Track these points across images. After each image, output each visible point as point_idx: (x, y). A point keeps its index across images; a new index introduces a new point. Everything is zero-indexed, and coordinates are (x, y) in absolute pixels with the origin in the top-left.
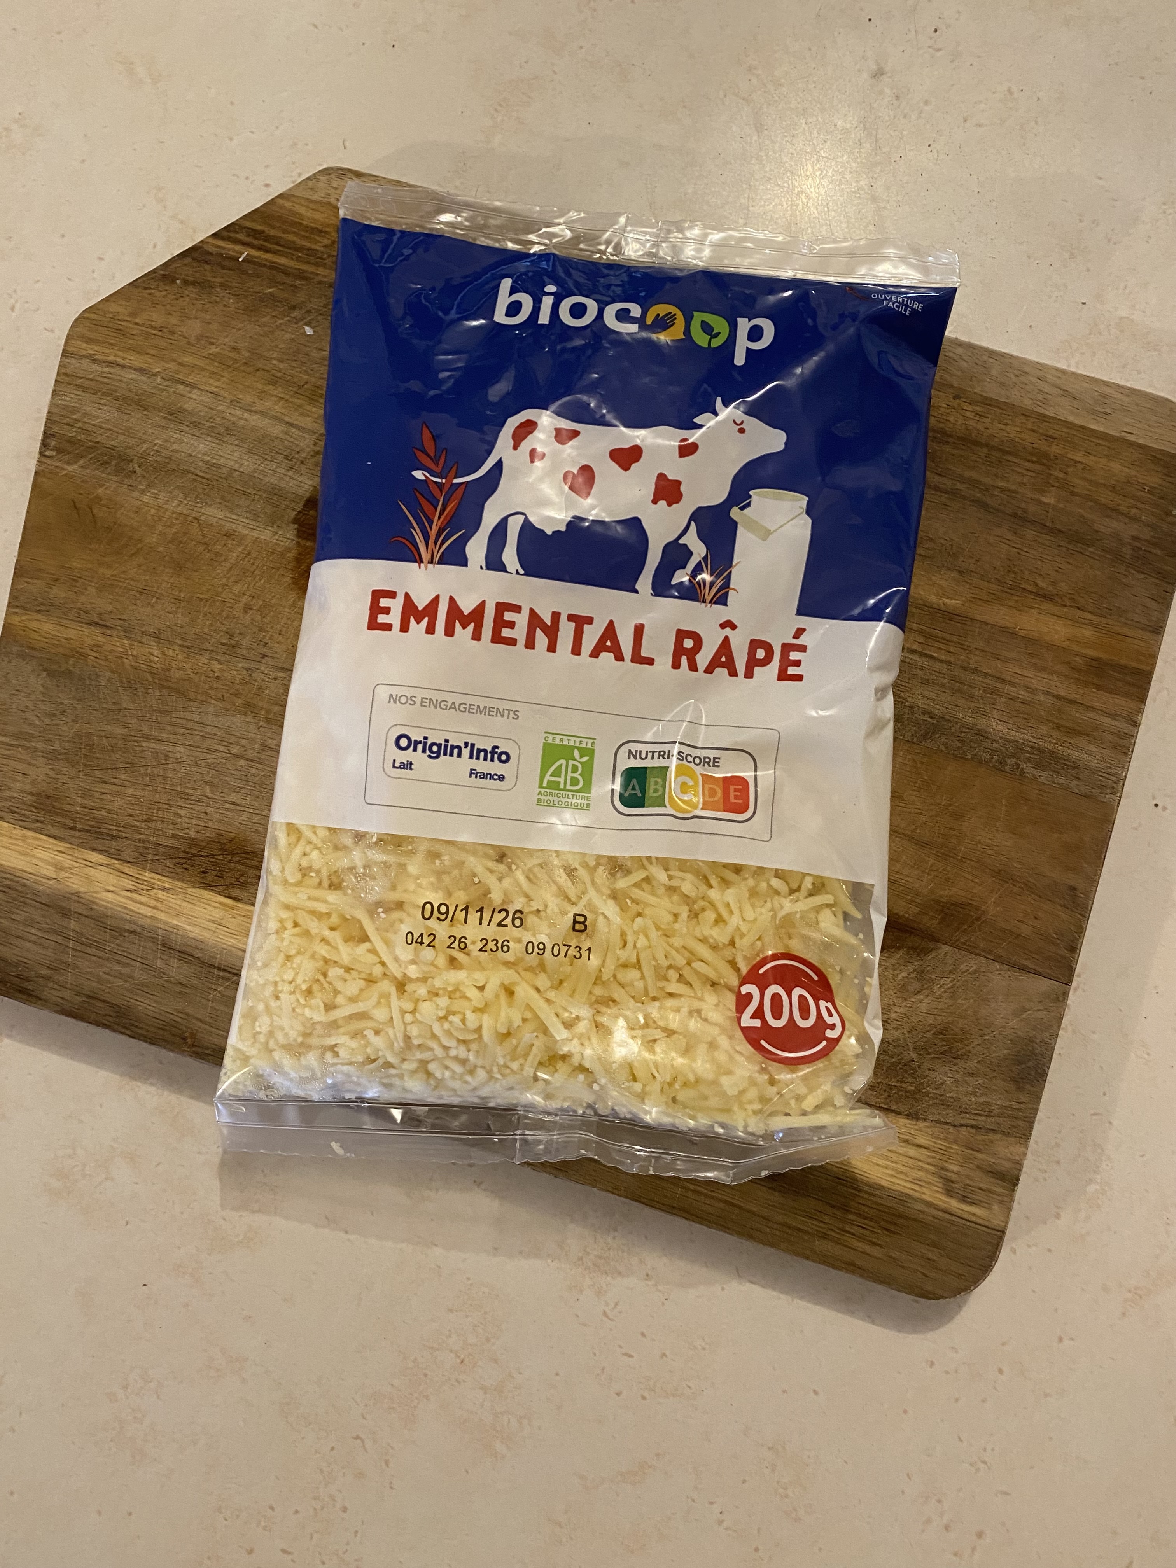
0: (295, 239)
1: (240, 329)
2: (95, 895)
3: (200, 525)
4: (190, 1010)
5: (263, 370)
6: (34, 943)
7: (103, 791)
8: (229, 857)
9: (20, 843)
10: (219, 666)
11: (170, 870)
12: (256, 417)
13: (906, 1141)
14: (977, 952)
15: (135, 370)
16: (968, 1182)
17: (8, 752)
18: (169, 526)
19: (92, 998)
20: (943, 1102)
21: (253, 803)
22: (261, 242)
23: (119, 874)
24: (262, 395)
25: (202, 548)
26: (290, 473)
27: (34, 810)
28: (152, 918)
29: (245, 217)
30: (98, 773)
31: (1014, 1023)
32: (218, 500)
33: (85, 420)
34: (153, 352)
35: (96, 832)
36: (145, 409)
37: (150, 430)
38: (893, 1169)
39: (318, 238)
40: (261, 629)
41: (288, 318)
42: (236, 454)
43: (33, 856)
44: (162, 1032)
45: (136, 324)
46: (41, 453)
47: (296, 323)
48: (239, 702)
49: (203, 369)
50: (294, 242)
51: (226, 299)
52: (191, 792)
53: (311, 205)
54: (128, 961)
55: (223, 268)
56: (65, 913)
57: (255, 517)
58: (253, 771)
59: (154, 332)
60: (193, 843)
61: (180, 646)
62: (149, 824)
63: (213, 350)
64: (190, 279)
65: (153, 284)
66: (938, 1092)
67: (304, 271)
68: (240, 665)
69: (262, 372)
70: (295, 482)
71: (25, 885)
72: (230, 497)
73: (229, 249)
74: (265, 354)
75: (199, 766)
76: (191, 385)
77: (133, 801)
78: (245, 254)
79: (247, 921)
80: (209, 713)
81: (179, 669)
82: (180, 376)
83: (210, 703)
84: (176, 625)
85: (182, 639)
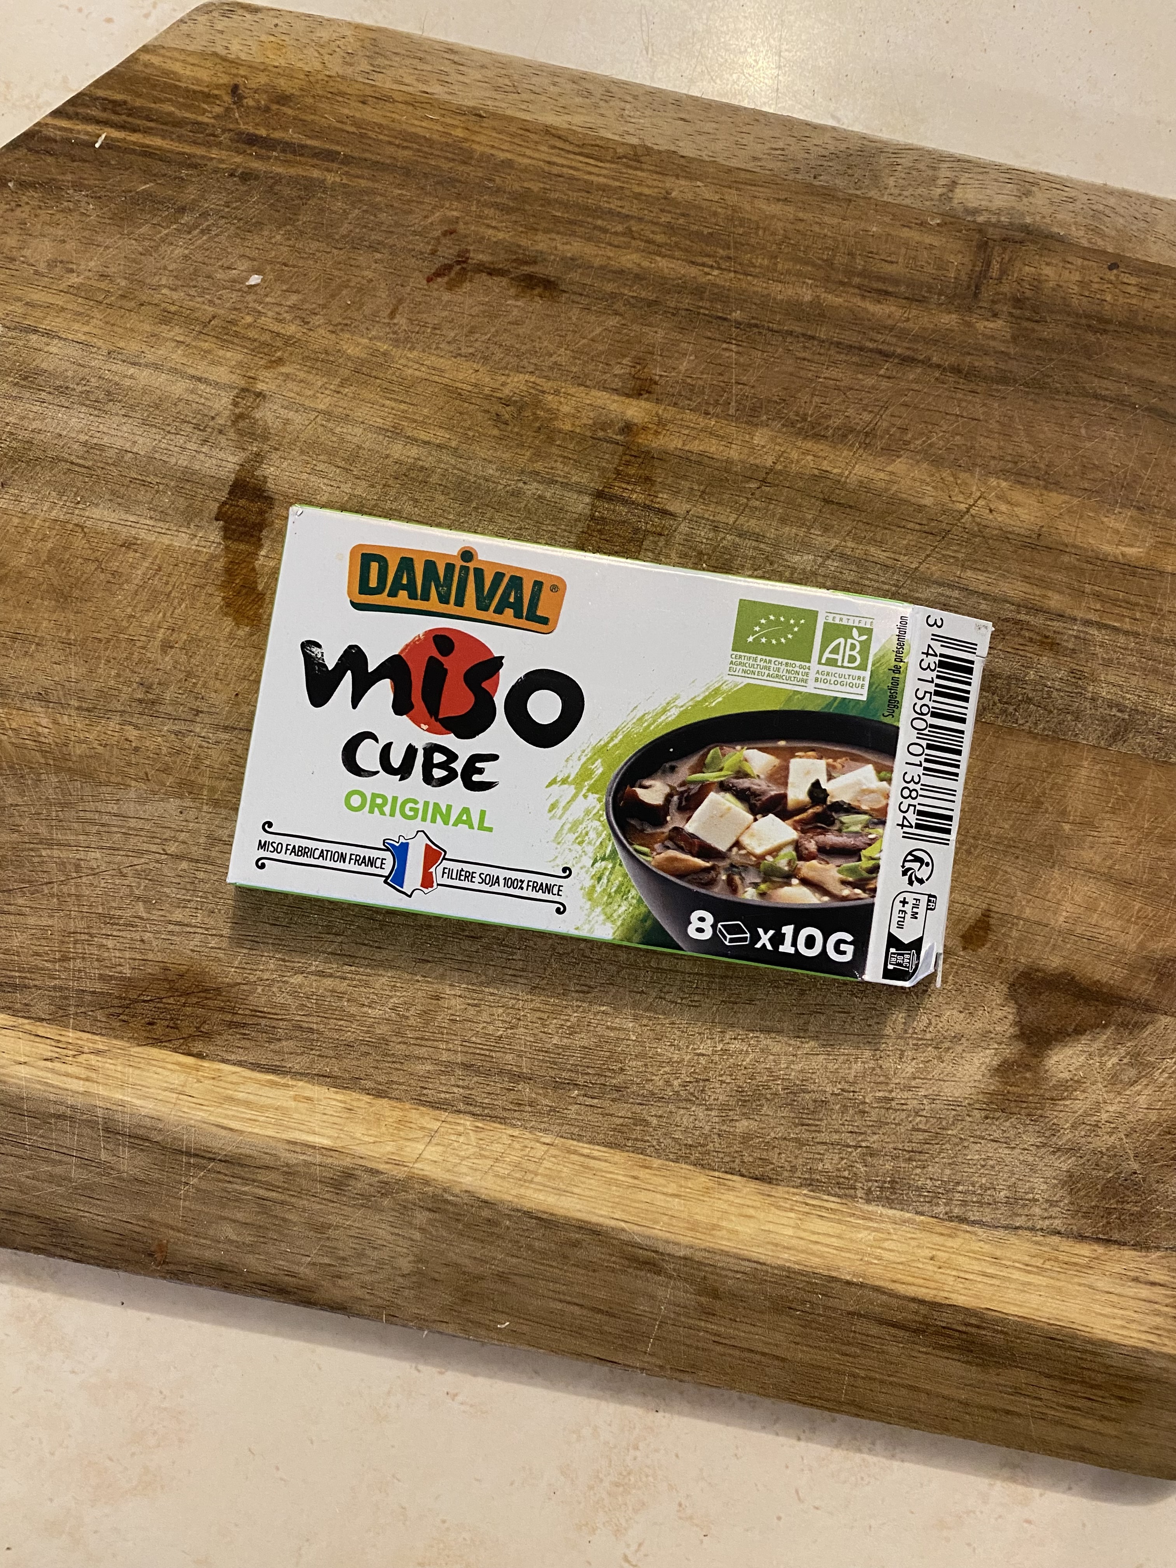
0: (173, 109)
1: (107, 247)
3: (85, 534)
4: (155, 1215)
5: (150, 304)
8: (183, 1000)
10: (136, 733)
11: (103, 1025)
12: (146, 372)
13: (1136, 1280)
18: (41, 540)
19: (15, 1213)
21: (206, 920)
22: (124, 117)
23: (32, 1038)
24: (152, 340)
25: (93, 566)
26: (205, 449)
28: (86, 1093)
29: (97, 84)
32: (107, 497)
38: (1122, 1318)
39: (206, 106)
40: (189, 675)
42: (124, 428)
44: (119, 1249)
47: (189, 233)
48: (169, 781)
49: (63, 309)
50: (170, 114)
51: (83, 204)
52: (119, 913)
53: (190, 60)
54: (59, 1157)
55: (73, 159)
57: (163, 515)
58: (201, 875)
60: (128, 983)
61: (78, 708)
62: (65, 964)
63: (74, 279)
64: (28, 179)
67: (190, 156)
68: (166, 728)
69: (149, 307)
70: (213, 461)
72: (122, 490)
73: (79, 132)
74: (148, 281)
75: (124, 876)
76: (47, 334)
77: (39, 934)
78: (103, 136)
79: (215, 1083)
80: (129, 800)
81: (80, 742)
82: (31, 321)
83: (129, 786)
84: (69, 679)
85: (80, 699)
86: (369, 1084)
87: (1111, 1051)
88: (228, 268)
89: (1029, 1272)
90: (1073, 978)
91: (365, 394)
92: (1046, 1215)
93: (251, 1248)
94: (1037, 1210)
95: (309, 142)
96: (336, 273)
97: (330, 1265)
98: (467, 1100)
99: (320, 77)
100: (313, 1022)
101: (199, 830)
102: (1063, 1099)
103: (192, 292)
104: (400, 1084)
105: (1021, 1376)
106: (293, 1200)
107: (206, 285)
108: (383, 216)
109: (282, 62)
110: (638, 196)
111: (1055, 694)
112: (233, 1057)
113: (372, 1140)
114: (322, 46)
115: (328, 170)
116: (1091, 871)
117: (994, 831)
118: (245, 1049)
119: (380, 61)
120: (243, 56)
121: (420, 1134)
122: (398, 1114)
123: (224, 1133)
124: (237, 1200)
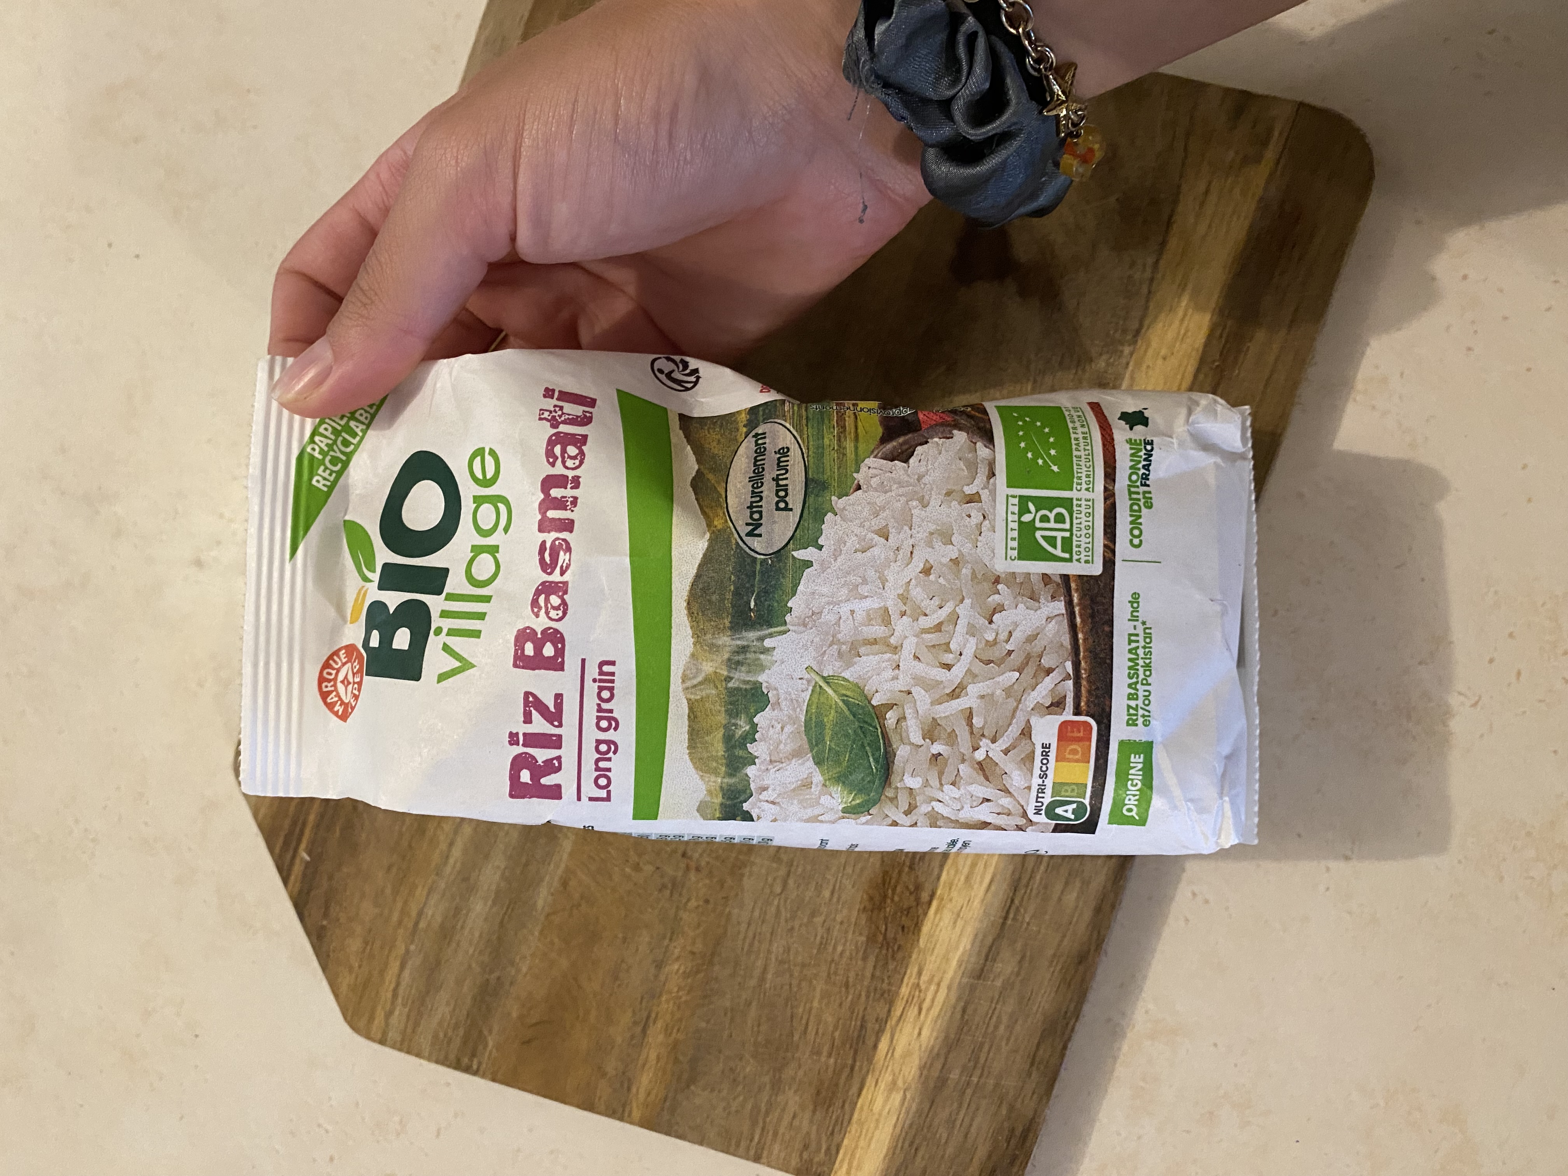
0: (293, 804)
1: (371, 864)
2: (923, 1049)
3: (554, 913)
4: (1050, 952)
5: (411, 841)
6: (972, 1120)
7: (814, 1033)
8: (889, 901)
9: (865, 1127)
10: (693, 900)
11: (899, 966)
12: (455, 851)
13: (1202, 204)
15: (401, 972)
16: (1245, 142)
17: (771, 1133)
18: (553, 945)
19: (1033, 1060)
20: (1162, 169)
21: (832, 872)
22: (294, 839)
23: (902, 1021)
24: (434, 843)
25: (575, 912)
27: (831, 1109)
28: (949, 988)
29: (271, 852)
30: (796, 1037)
32: (531, 893)
33: (446, 1024)
34: (386, 952)
35: (857, 1044)
36: (440, 963)
37: (460, 958)
38: (1232, 215)
41: (365, 816)
42: (488, 872)
43: (880, 1114)
44: (1073, 986)
45: (360, 967)
46: (475, 1073)
50: (296, 807)
51: (343, 875)
52: (818, 938)
54: (994, 1019)
55: (314, 877)
56: (942, 1082)
57: (549, 855)
58: (800, 870)
59: (369, 948)
61: (671, 940)
62: (851, 984)
63: (388, 891)
64: (323, 910)
65: (325, 948)
66: (1150, 173)
68: (693, 879)
69: (414, 842)
71: (911, 1126)
72: (528, 880)
73: (299, 870)
74: (396, 839)
75: (792, 928)
76: (420, 914)
77: (825, 1001)
78: (304, 854)
79: (954, 887)
80: (739, 916)
81: (694, 943)
82: (411, 925)
83: (730, 913)
84: (650, 943)
85: (664, 938)
89: (1186, 285)
92: (1141, 270)
93: (1086, 883)
94: (1137, 276)
101: (767, 867)
102: (1053, 250)
112: (936, 872)
118: (931, 860)
123: (993, 888)
124: (1046, 888)
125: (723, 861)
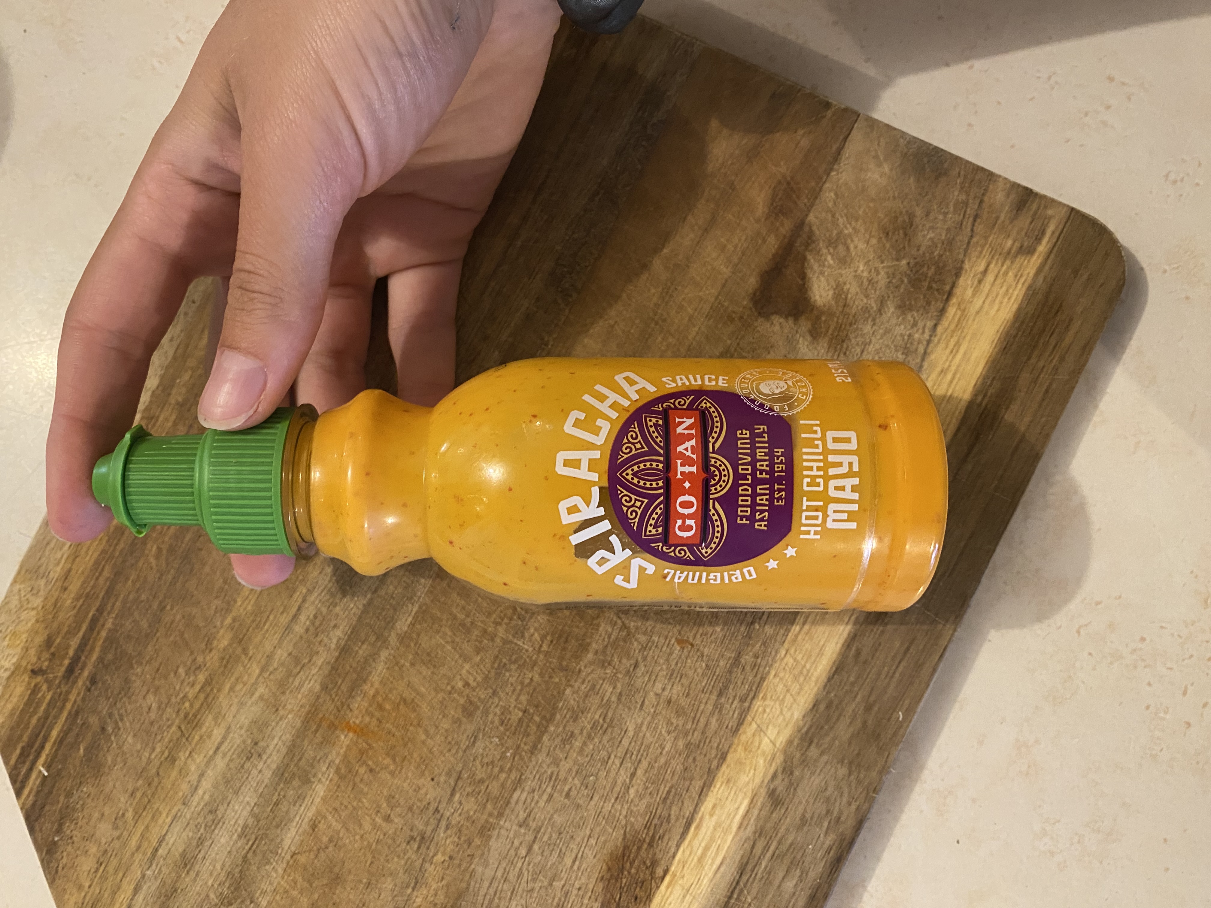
0: (36, 717)
1: (114, 786)
3: (299, 853)
5: (159, 768)
8: (626, 873)
10: (439, 855)
12: (204, 783)
13: (980, 282)
14: (818, 189)
15: (134, 895)
16: (1023, 233)
18: (295, 883)
20: (950, 244)
21: (577, 842)
22: (33, 750)
24: (183, 772)
25: (322, 854)
26: (265, 757)
29: (6, 763)
31: (886, 168)
32: (279, 831)
34: (121, 875)
36: (176, 890)
37: (198, 888)
38: (1004, 297)
39: (40, 695)
40: (410, 809)
41: (113, 738)
42: (236, 807)
45: (90, 887)
47: (119, 729)
48: (477, 841)
49: (147, 827)
50: (39, 720)
51: (82, 795)
52: (556, 900)
53: (7, 696)
55: (51, 792)
57: (301, 798)
58: (545, 838)
59: (102, 870)
61: (413, 889)
63: (129, 815)
64: (56, 826)
65: (53, 864)
66: (939, 245)
67: (70, 713)
68: (442, 835)
69: (161, 769)
70: (274, 753)
72: (277, 820)
73: (34, 784)
74: (144, 764)
75: (532, 890)
76: (160, 842)
78: (42, 769)
79: (687, 866)
80: (483, 874)
81: (436, 895)
82: (150, 851)
83: (474, 870)
84: (392, 891)
85: (407, 887)
86: (715, 763)
87: (823, 258)
88: (149, 709)
89: (957, 351)
90: (766, 272)
91: (256, 640)
92: (921, 331)
93: (804, 873)
94: (917, 336)
95: (81, 634)
96: (172, 639)
97: (829, 823)
98: (742, 700)
99: (41, 614)
100: (663, 789)
101: (516, 831)
102: (846, 299)
103: (159, 737)
104: (720, 742)
105: (1025, 377)
106: (779, 835)
107: (156, 726)
108: (144, 597)
109: (24, 637)
110: (175, 424)
111: (575, 236)
112: (673, 850)
113: (752, 772)
114: (22, 607)
115: (103, 625)
116: (698, 242)
117: (655, 300)
118: (669, 839)
119: (42, 570)
120: (14, 660)
121: (757, 738)
122: (740, 749)
123: (722, 869)
124: (770, 873)
125: (473, 821)
